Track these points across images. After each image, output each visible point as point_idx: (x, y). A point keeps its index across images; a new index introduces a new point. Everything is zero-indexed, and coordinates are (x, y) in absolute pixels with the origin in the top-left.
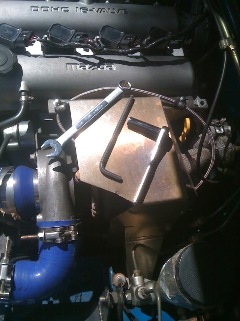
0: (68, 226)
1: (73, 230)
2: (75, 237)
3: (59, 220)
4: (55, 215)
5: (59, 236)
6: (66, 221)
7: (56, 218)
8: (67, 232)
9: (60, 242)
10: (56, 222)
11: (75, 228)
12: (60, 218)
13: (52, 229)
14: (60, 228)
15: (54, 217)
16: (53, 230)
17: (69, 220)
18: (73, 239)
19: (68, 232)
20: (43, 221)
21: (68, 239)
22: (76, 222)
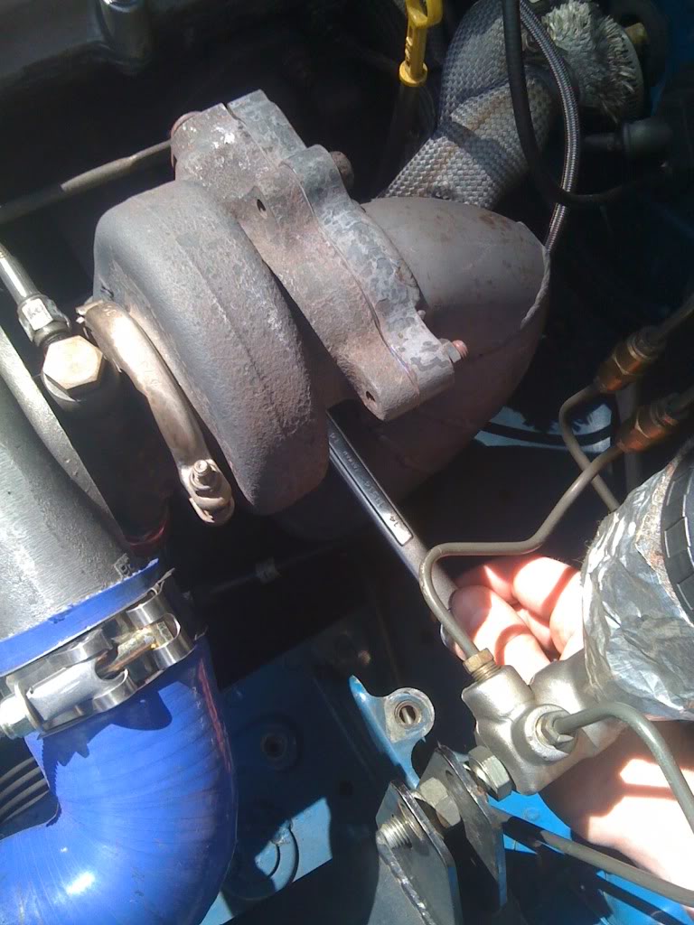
0: (124, 615)
1: (151, 622)
2: (176, 646)
3: (64, 608)
4: (35, 591)
5: (100, 676)
6: (100, 595)
7: (49, 602)
8: (127, 645)
9: (116, 702)
10: (57, 619)
11: (155, 608)
12: (68, 596)
13: (54, 661)
14: (88, 638)
15: (33, 602)
16: (59, 659)
17: (112, 586)
18: (171, 659)
19: (132, 641)
21: (148, 668)
22: (149, 578)
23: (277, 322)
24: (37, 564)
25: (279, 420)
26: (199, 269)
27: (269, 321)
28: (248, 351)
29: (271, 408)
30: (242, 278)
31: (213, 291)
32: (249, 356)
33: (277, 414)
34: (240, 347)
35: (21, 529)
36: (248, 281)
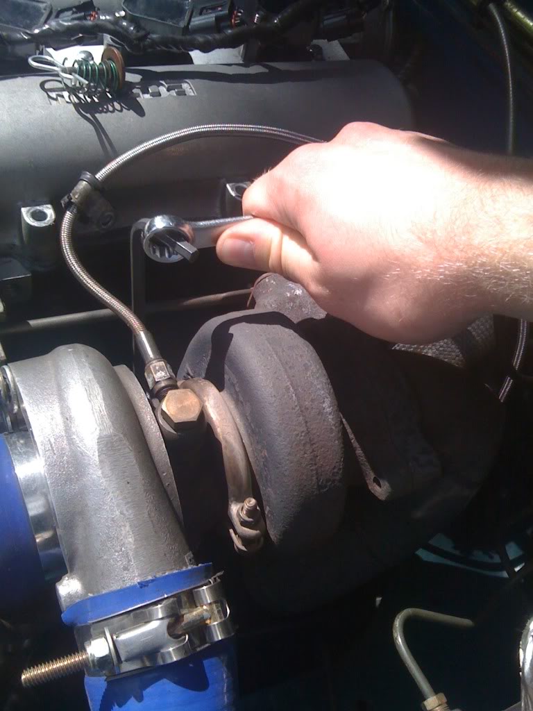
0: (190, 592)
1: (209, 602)
2: (223, 625)
3: (150, 578)
4: (130, 561)
6: (175, 574)
7: (138, 572)
8: (190, 616)
9: (175, 659)
10: (143, 585)
11: (215, 591)
12: (153, 569)
13: (135, 616)
14: (164, 602)
15: (126, 569)
16: (140, 616)
17: (184, 569)
18: (219, 636)
19: (193, 614)
20: (90, 595)
23: (329, 407)
24: (135, 540)
25: (317, 478)
26: (280, 360)
27: (324, 405)
28: (306, 422)
29: (314, 468)
30: (309, 373)
31: (288, 377)
32: (306, 426)
33: (317, 474)
34: (301, 418)
35: (130, 511)
36: (313, 376)
